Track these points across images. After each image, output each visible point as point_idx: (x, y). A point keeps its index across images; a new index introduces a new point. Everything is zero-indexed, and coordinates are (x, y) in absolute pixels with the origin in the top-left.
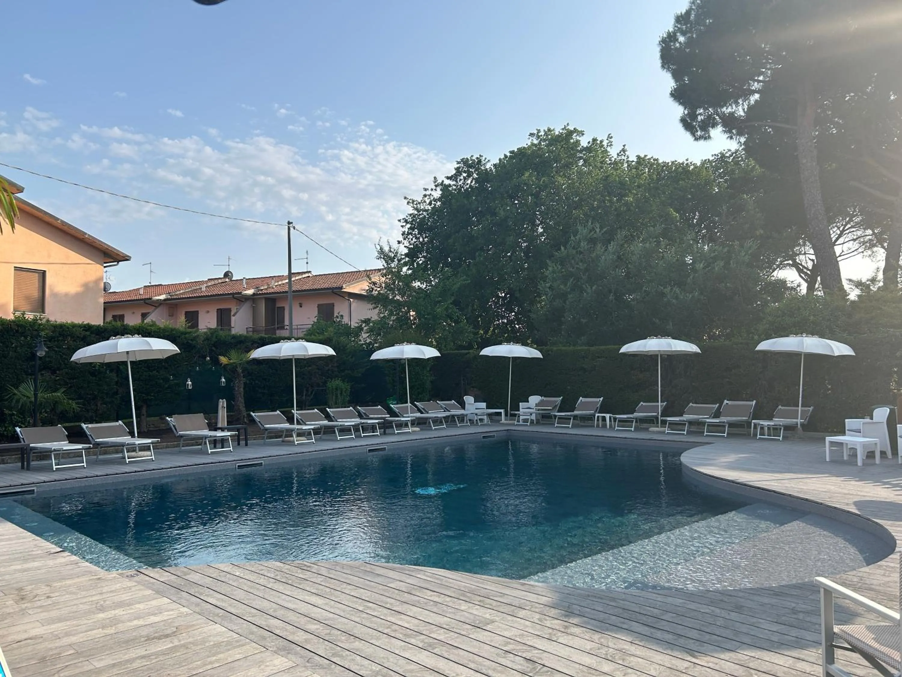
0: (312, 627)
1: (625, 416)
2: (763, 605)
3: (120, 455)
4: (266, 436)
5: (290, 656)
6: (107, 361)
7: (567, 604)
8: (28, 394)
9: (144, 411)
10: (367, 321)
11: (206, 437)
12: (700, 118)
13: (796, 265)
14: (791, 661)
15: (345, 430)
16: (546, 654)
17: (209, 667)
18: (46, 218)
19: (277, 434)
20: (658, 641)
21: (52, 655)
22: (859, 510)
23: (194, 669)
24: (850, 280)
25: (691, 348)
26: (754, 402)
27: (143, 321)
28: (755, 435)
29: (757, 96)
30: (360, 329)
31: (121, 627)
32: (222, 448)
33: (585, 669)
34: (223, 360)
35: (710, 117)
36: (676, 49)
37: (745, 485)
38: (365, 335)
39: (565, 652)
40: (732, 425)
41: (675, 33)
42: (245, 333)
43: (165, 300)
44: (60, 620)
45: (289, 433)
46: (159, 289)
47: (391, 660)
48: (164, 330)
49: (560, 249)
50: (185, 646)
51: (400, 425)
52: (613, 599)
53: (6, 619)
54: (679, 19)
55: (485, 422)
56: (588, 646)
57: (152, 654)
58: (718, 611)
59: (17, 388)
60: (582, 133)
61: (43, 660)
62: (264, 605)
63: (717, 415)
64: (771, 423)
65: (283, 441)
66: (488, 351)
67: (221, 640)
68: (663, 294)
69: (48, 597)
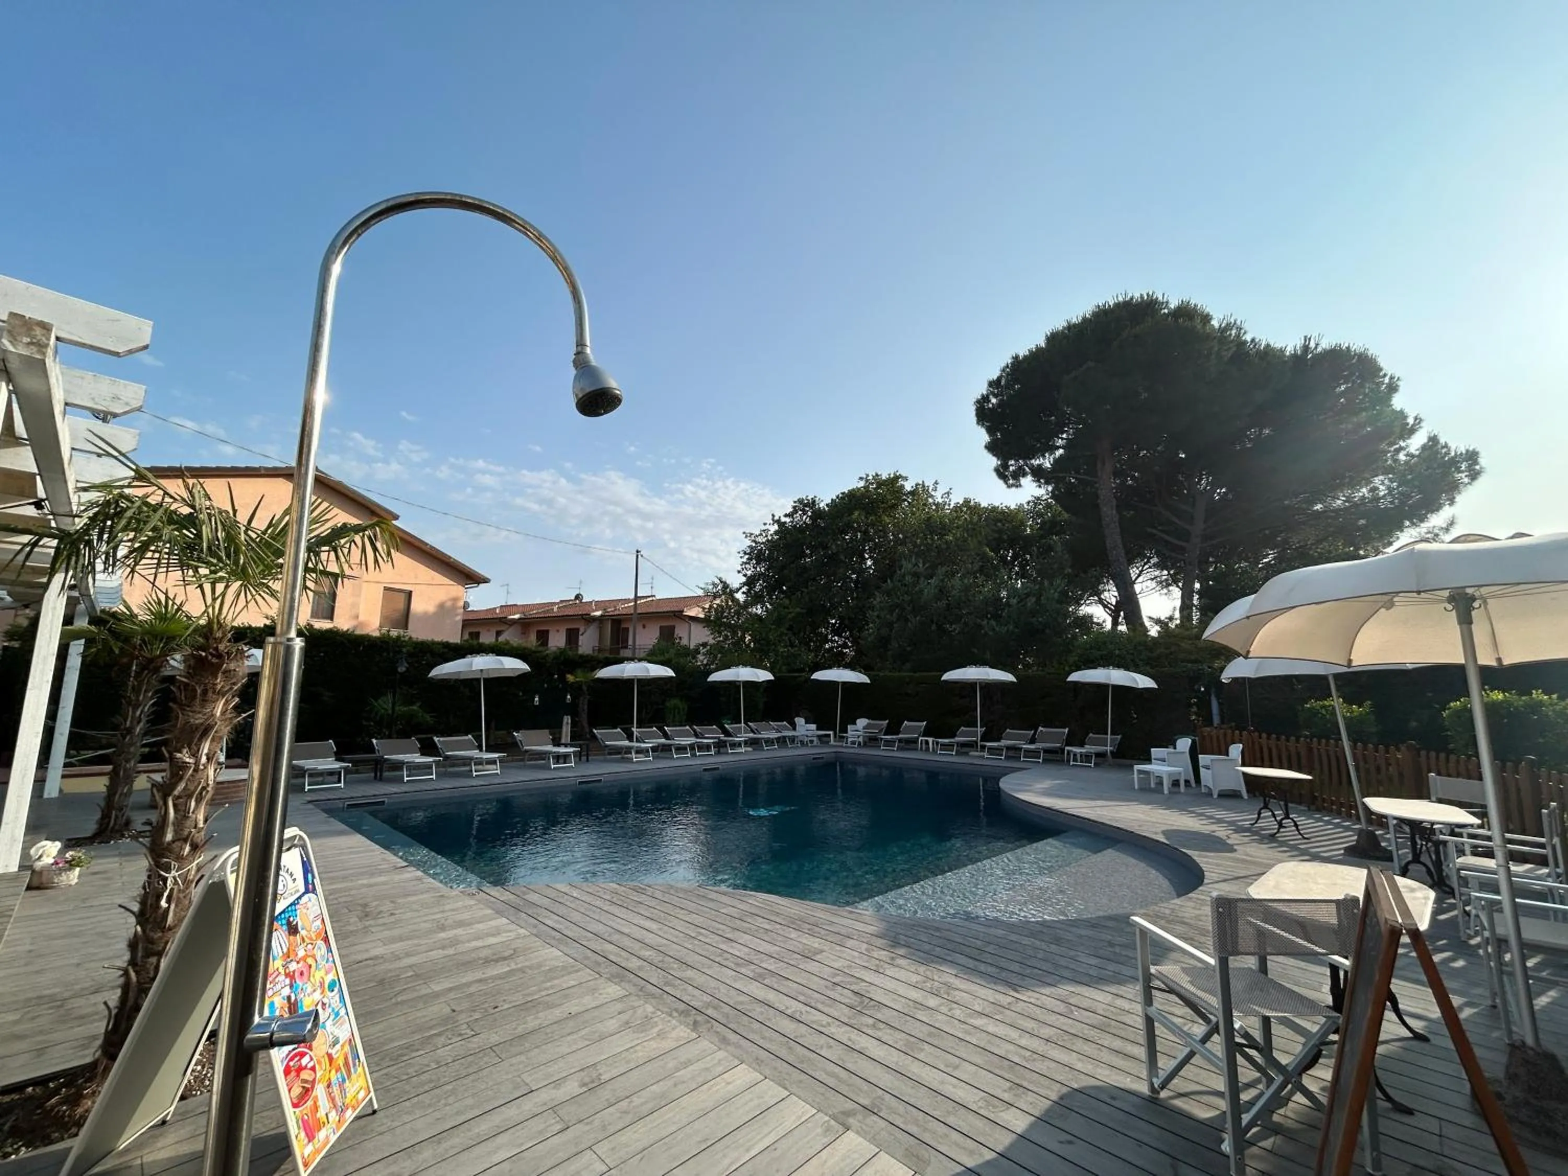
0: (647, 953)
1: (946, 741)
2: (1081, 937)
3: (467, 768)
4: (606, 752)
5: (623, 984)
6: (462, 677)
7: (893, 934)
8: (385, 706)
9: (493, 725)
10: (704, 645)
11: (550, 753)
12: (1011, 468)
13: (1101, 601)
14: (1109, 998)
15: (681, 749)
16: (873, 987)
17: (544, 993)
18: (417, 543)
19: (618, 751)
20: (982, 974)
21: (391, 977)
22: (1167, 839)
23: (529, 995)
24: (1150, 618)
25: (1009, 677)
26: (1067, 730)
27: (497, 640)
28: (1069, 761)
29: (1061, 451)
30: (697, 651)
31: (461, 948)
32: (565, 763)
33: (911, 1003)
34: (570, 678)
35: (1020, 468)
36: (989, 408)
37: (1062, 812)
38: (701, 657)
39: (891, 985)
40: (1046, 751)
41: (988, 396)
42: (591, 652)
43: (520, 619)
44: (401, 939)
45: (628, 750)
46: (514, 609)
47: (723, 991)
48: (517, 649)
49: (886, 581)
50: (522, 970)
51: (734, 745)
52: (938, 929)
53: (348, 937)
54: (991, 384)
55: (815, 743)
56: (914, 978)
57: (490, 978)
58: (1038, 943)
59: (376, 700)
60: (906, 479)
61: (381, 982)
62: (599, 928)
63: (1033, 741)
64: (1083, 751)
65: (623, 758)
66: (820, 675)
67: (556, 964)
68: (980, 627)
69: (392, 914)
